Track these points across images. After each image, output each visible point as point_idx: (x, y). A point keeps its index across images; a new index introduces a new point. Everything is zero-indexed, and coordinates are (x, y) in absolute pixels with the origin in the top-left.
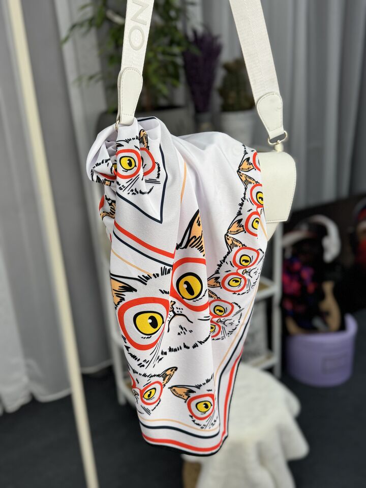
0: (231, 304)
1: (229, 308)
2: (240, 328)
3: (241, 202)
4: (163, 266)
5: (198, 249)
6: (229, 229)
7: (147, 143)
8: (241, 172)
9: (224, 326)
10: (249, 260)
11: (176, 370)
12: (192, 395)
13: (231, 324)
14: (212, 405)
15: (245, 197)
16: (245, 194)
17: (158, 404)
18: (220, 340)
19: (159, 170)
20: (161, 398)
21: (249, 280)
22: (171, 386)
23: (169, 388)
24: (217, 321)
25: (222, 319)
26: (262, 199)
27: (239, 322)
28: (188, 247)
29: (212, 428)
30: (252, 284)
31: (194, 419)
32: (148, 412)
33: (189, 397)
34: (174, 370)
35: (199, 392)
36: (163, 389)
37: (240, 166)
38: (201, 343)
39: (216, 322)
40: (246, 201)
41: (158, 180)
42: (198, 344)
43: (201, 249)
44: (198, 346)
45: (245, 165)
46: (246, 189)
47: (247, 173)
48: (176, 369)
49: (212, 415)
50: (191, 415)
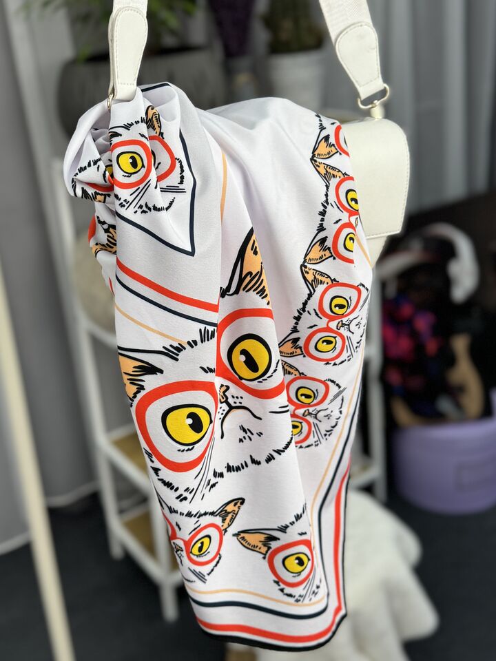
0: (323, 382)
1: (322, 389)
2: (344, 422)
3: (321, 209)
4: (202, 326)
5: (257, 293)
6: (306, 256)
7: (160, 127)
8: (317, 160)
9: (316, 421)
10: (345, 304)
11: (242, 503)
12: (274, 545)
13: (328, 417)
14: (309, 560)
15: (327, 199)
16: (327, 195)
17: (218, 562)
18: (313, 447)
19: (182, 171)
20: (221, 552)
21: (349, 339)
22: (237, 532)
23: (234, 535)
24: (304, 415)
25: (311, 409)
26: (356, 202)
27: (341, 412)
28: (241, 291)
29: (315, 599)
30: (355, 345)
31: (282, 586)
32: (201, 577)
33: (269, 548)
34: (239, 504)
35: (284, 539)
36: (224, 537)
37: (314, 150)
38: (279, 452)
39: (301, 416)
40: (329, 207)
41: (181, 186)
42: (275, 455)
43: (262, 293)
44: (274, 459)
45: (323, 149)
46: (327, 187)
47: (327, 162)
48: (243, 501)
49: (311, 577)
50: (276, 580)
